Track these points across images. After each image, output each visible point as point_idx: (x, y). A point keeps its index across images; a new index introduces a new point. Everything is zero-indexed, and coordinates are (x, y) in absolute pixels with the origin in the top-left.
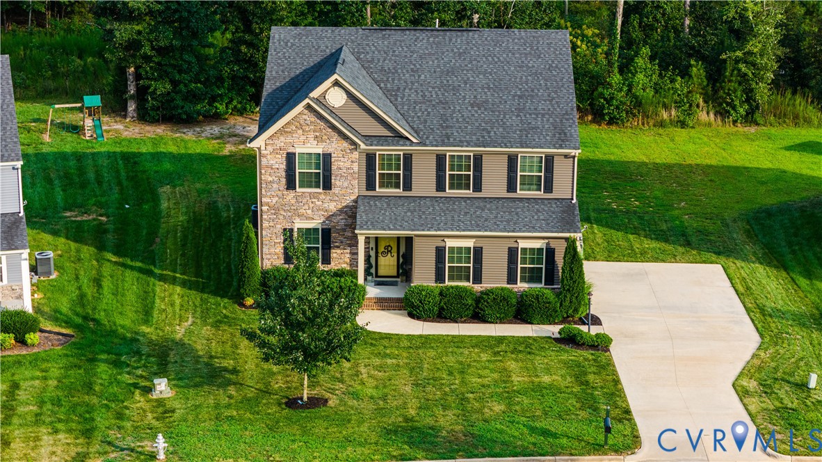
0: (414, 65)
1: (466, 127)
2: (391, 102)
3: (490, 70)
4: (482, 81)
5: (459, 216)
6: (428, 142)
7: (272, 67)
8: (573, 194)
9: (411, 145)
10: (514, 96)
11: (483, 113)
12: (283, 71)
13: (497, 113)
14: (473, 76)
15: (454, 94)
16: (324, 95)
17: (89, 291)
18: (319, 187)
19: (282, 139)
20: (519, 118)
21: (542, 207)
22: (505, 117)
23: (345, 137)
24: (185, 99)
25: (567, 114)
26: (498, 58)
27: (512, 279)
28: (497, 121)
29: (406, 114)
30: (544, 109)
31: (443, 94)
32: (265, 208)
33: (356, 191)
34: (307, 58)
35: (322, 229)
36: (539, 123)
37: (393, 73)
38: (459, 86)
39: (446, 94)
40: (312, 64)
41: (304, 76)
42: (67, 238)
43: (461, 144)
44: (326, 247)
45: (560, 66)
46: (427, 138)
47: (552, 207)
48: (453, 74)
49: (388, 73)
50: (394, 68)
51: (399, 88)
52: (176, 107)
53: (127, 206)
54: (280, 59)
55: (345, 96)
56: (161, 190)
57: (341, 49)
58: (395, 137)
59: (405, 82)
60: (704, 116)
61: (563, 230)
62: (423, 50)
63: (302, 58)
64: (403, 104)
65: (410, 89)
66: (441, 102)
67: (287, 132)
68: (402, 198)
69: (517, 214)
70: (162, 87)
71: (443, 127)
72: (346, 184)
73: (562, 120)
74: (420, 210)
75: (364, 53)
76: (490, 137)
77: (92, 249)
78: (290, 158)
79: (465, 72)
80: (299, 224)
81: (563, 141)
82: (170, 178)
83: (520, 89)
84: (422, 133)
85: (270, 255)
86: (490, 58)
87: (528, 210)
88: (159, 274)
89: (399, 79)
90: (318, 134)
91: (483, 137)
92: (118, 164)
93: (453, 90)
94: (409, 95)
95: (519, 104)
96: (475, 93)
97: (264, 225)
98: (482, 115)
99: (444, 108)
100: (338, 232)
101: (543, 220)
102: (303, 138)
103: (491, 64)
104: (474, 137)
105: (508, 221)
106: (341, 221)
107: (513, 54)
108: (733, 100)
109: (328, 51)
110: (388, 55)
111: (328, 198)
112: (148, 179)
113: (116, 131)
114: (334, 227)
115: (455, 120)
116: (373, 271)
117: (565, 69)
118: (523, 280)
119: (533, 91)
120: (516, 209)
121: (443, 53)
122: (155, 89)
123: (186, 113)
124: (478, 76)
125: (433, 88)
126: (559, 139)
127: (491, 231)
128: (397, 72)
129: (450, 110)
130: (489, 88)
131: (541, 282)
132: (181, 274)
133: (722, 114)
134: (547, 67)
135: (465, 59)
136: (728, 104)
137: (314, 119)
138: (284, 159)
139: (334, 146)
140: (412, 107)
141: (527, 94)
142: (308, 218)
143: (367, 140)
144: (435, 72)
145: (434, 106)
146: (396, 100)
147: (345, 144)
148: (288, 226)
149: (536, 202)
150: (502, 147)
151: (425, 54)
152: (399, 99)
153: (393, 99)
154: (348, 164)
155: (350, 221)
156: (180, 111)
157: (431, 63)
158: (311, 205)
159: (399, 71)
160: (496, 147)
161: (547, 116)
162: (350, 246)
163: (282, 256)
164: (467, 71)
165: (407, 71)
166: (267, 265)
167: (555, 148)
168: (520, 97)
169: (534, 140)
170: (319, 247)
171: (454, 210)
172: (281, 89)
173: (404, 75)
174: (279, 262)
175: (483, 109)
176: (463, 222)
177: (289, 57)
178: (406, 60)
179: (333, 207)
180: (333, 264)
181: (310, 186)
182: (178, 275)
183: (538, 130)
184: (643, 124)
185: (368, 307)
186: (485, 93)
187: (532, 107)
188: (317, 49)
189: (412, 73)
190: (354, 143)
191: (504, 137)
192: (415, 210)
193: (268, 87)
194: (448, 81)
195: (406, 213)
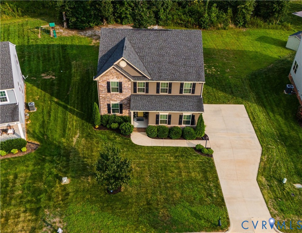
0: (149, 45)
1: (167, 73)
2: (142, 62)
3: (174, 48)
4: (172, 52)
5: (164, 104)
6: (154, 79)
7: (101, 46)
8: (201, 94)
9: (148, 80)
10: (183, 59)
11: (172, 66)
12: (105, 48)
13: (177, 66)
14: (169, 50)
15: (163, 58)
16: (119, 63)
17: (46, 118)
18: (118, 92)
19: (105, 77)
20: (184, 68)
21: (191, 99)
22: (180, 68)
23: (126, 77)
24: (80, 22)
25: (200, 66)
26: (178, 43)
27: (180, 123)
28: (177, 69)
29: (147, 67)
30: (193, 65)
31: (159, 58)
32: (101, 98)
33: (130, 93)
34: (113, 42)
35: (120, 104)
36: (191, 71)
37: (142, 49)
38: (164, 54)
39: (160, 58)
40: (115, 45)
41: (112, 50)
42: (41, 89)
43: (165, 80)
44: (121, 109)
45: (198, 45)
46: (154, 77)
47: (194, 99)
48: (162, 49)
49: (141, 49)
50: (142, 47)
51: (144, 56)
52: (78, 26)
53: (62, 71)
54: (104, 42)
55: (126, 64)
56: (72, 63)
57: (125, 38)
58: (143, 77)
59: (146, 53)
60: (231, 26)
61: (198, 110)
62: (152, 39)
63: (111, 42)
64: (146, 62)
65: (148, 56)
66: (158, 61)
67: (107, 75)
68: (145, 96)
69: (183, 103)
70: (74, 20)
71: (159, 72)
72: (127, 91)
73: (199, 69)
74: (151, 101)
75: (132, 40)
76: (175, 77)
77: (49, 95)
78: (108, 83)
79: (166, 49)
80: (112, 103)
81: (199, 78)
82: (75, 57)
83: (185, 56)
84: (152, 75)
85: (104, 111)
86: (175, 42)
87: (186, 101)
88: (70, 108)
89: (144, 52)
90: (117, 76)
91: (172, 77)
92: (60, 50)
93: (162, 56)
94: (148, 59)
95: (184, 62)
96: (170, 58)
97: (101, 103)
98: (172, 67)
99: (159, 64)
100: (125, 105)
101: (191, 106)
102: (112, 77)
103: (175, 45)
104: (169, 77)
105: (180, 106)
106: (126, 102)
107: (183, 40)
108: (239, 20)
109: (120, 39)
110: (140, 41)
111: (121, 95)
112: (69, 57)
113: (61, 33)
114: (124, 103)
115: (163, 69)
116: (136, 116)
117: (200, 47)
118: (184, 123)
119: (189, 56)
120: (182, 100)
121: (159, 40)
122: (71, 20)
123: (81, 27)
124: (171, 50)
125: (156, 55)
126: (198, 77)
127: (174, 111)
128: (143, 48)
129: (161, 65)
130: (174, 56)
131: (189, 124)
132: (76, 109)
133: (236, 25)
134: (194, 46)
135: (166, 43)
136: (238, 22)
137: (116, 71)
138: (106, 84)
139: (123, 80)
140: (149, 64)
141: (187, 58)
142: (115, 101)
143: (134, 78)
144: (156, 48)
145: (156, 63)
146: (143, 60)
147: (126, 79)
148: (109, 103)
149: (189, 97)
150: (179, 81)
151: (153, 41)
152: (144, 60)
153: (142, 60)
154: (127, 85)
155: (128, 102)
156: (79, 27)
157: (155, 44)
158: (116, 97)
159: (144, 48)
160: (176, 81)
161: (194, 68)
162: (129, 109)
163: (107, 111)
164: (167, 48)
165: (147, 48)
166: (103, 114)
167: (197, 81)
168: (185, 59)
169: (189, 78)
170: (118, 109)
171: (162, 101)
172: (104, 56)
173: (146, 50)
174: (106, 113)
175: (172, 64)
176: (165, 107)
177: (107, 42)
178: (147, 43)
179: (123, 98)
180: (123, 113)
181: (115, 92)
182: (75, 109)
183: (191, 74)
184: (213, 29)
185: (135, 131)
186: (173, 58)
187: (189, 64)
188: (116, 38)
189: (149, 49)
190: (129, 79)
191: (179, 77)
192: (149, 101)
193: (100, 54)
194: (161, 52)
195: (146, 102)
